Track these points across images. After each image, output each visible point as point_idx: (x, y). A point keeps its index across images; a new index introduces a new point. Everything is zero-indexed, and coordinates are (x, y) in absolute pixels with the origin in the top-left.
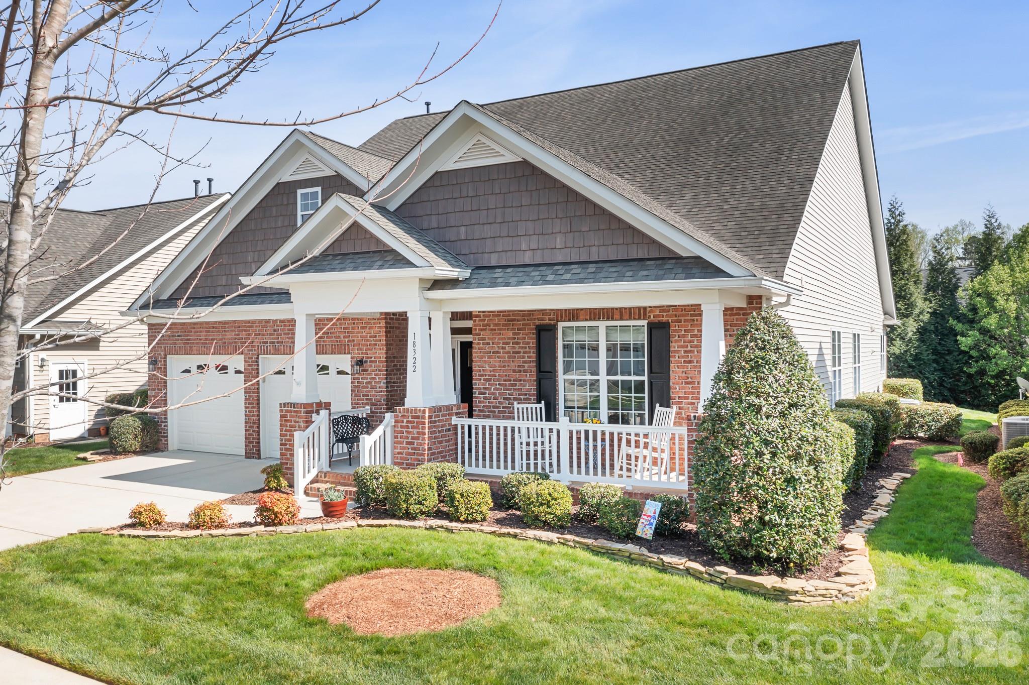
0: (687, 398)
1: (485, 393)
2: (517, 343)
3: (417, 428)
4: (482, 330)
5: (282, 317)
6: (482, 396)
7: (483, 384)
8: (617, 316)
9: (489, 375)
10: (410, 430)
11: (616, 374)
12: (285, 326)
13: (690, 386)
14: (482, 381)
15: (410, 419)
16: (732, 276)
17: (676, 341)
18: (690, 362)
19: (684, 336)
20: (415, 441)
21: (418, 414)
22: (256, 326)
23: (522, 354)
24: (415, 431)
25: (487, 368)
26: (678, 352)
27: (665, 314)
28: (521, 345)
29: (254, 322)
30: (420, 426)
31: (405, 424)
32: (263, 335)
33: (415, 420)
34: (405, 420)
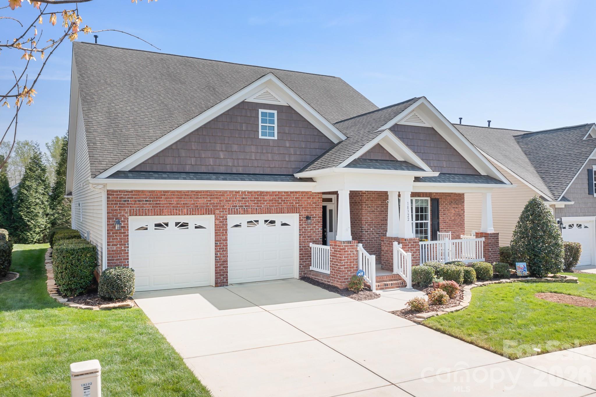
0: (444, 229)
1: (368, 232)
2: (383, 207)
3: (416, 247)
4: (367, 200)
5: (250, 190)
6: (366, 233)
7: (367, 227)
8: (422, 195)
9: (370, 223)
10: (413, 249)
11: (423, 220)
12: (252, 195)
13: (445, 224)
14: (367, 226)
15: (412, 243)
16: (506, 184)
17: (441, 206)
18: (445, 214)
19: (443, 204)
20: (415, 254)
21: (416, 241)
22: (227, 195)
23: (384, 212)
24: (415, 249)
25: (369, 219)
26: (441, 210)
27: (437, 195)
28: (384, 208)
29: (226, 192)
30: (417, 246)
31: (410, 246)
32: (233, 201)
33: (415, 244)
34: (410, 244)
